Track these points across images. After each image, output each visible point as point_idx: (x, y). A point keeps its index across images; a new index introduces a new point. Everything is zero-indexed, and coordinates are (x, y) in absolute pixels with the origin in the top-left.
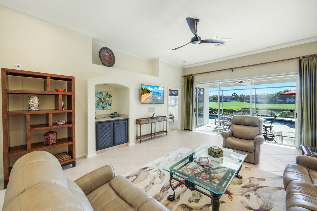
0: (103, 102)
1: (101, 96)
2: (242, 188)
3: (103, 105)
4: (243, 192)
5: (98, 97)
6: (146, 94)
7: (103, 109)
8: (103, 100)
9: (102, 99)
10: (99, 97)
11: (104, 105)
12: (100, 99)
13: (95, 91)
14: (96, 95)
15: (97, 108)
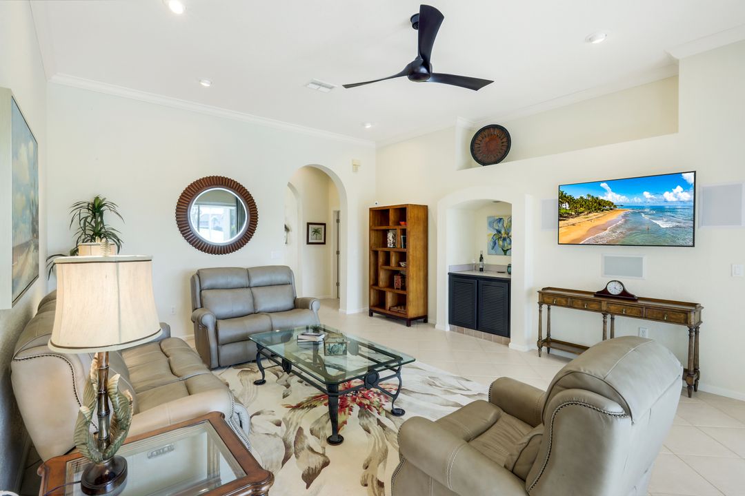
0: (504, 239)
1: (500, 225)
2: (300, 428)
3: (503, 246)
4: (290, 422)
5: (494, 228)
6: (591, 215)
7: (505, 254)
8: (504, 235)
9: (503, 232)
10: (497, 228)
11: (506, 245)
12: (499, 232)
13: (489, 217)
14: (491, 224)
15: (493, 252)
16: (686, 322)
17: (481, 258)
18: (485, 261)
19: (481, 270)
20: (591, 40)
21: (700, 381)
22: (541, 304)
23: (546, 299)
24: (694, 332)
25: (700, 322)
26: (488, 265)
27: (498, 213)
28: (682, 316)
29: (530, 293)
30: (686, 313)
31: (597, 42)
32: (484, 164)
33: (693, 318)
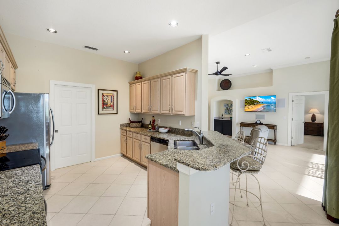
0: (229, 110)
3: (229, 112)
6: (250, 106)
7: (230, 114)
9: (228, 108)
12: (227, 108)
13: (224, 104)
14: (225, 106)
15: (225, 113)
16: (273, 129)
17: (222, 116)
18: (223, 116)
19: (222, 118)
20: (254, 66)
21: (277, 142)
22: (240, 126)
23: (242, 125)
24: (275, 131)
25: (277, 129)
26: (224, 117)
27: (227, 103)
28: (273, 127)
29: (237, 124)
30: (274, 127)
31: (255, 66)
32: (224, 90)
33: (275, 128)
